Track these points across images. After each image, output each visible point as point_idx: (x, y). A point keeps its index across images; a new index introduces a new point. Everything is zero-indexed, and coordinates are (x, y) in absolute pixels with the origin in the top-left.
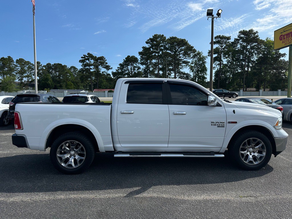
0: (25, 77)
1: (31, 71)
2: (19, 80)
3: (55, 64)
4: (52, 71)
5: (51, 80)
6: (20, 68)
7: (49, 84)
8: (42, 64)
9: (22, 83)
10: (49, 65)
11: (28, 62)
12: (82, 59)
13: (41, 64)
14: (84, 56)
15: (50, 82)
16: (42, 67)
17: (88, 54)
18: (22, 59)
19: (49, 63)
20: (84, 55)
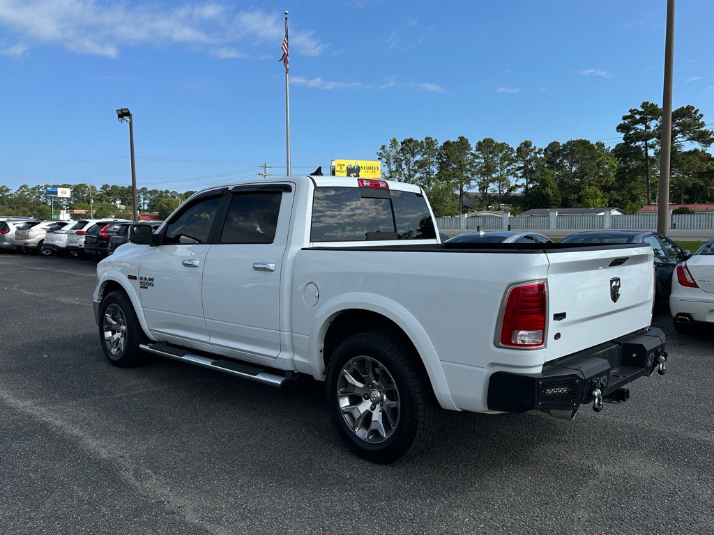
0: (493, 180)
1: (509, 165)
2: (480, 190)
3: (569, 143)
4: (561, 161)
5: (554, 184)
6: (483, 161)
7: (548, 195)
8: (535, 147)
9: (485, 196)
10: (553, 145)
11: (503, 145)
12: (622, 122)
13: (533, 147)
14: (629, 114)
15: (550, 191)
16: (536, 153)
17: (645, 105)
18: (488, 139)
19: (555, 142)
20: (630, 111)
